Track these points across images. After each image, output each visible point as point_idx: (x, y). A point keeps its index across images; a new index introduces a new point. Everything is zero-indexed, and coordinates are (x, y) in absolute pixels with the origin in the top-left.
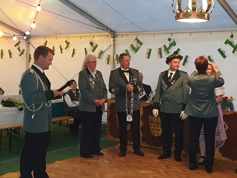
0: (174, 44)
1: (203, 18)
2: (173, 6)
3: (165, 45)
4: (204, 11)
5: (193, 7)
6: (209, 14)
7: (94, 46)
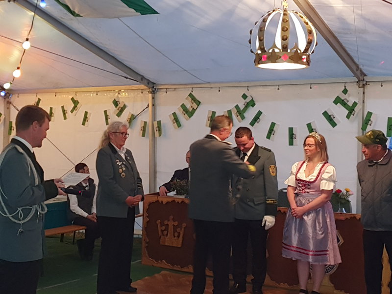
0: (252, 103)
1: (299, 62)
2: (250, 43)
3: (237, 105)
4: (300, 51)
5: (284, 45)
6: (309, 56)
7: (119, 107)
